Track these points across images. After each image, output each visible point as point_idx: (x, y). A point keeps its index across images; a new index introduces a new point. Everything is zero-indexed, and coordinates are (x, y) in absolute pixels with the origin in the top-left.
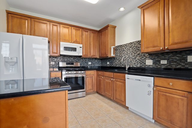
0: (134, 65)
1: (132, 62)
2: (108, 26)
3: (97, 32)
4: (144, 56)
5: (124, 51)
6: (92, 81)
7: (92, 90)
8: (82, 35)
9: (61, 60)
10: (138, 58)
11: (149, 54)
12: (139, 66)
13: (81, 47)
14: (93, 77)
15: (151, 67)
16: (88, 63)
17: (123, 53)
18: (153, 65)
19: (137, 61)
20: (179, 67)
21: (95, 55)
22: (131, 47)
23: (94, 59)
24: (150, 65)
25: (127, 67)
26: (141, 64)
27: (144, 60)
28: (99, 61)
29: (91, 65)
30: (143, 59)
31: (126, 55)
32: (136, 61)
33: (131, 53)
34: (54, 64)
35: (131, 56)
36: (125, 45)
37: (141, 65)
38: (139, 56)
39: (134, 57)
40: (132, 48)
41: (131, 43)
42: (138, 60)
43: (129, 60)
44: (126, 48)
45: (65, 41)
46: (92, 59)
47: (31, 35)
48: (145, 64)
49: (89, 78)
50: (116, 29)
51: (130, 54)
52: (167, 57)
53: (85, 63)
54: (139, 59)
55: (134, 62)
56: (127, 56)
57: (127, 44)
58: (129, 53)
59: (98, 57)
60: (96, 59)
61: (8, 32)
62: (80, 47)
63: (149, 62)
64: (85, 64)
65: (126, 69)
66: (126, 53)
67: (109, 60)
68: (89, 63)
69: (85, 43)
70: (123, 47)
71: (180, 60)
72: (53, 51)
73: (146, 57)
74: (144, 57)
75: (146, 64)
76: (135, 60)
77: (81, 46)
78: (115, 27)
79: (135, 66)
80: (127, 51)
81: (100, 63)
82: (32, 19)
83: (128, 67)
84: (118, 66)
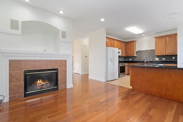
3: (125, 43)
4: (154, 56)
17: (142, 54)
18: (159, 60)
19: (150, 59)
20: (170, 61)
22: (146, 52)
23: (121, 57)
25: (145, 61)
26: (153, 60)
27: (154, 58)
31: (144, 56)
33: (147, 55)
39: (148, 57)
41: (147, 50)
52: (165, 57)
54: (152, 57)
57: (144, 50)
63: (157, 59)
67: (131, 58)
71: (170, 58)
75: (155, 60)
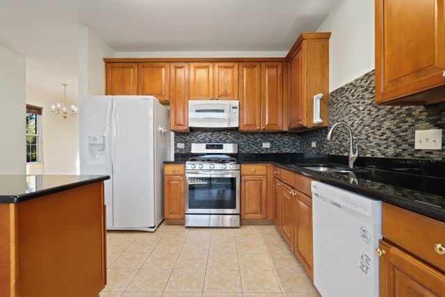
0: (376, 151)
1: (371, 139)
2: (300, 40)
3: (281, 64)
4: (410, 115)
5: (349, 103)
6: (261, 191)
7: (259, 215)
8: (240, 77)
9: (197, 138)
10: (387, 124)
11: (427, 107)
12: (391, 152)
13: (236, 108)
14: (261, 180)
15: (435, 157)
16: (262, 145)
17: (347, 110)
18: (442, 150)
19: (384, 137)
21: (276, 125)
22: (366, 90)
23: (279, 135)
24: (430, 152)
25: (353, 158)
26: (398, 146)
27: (409, 132)
28: (293, 138)
29: (271, 149)
30: (405, 126)
31: (355, 118)
32: (383, 134)
33: (369, 107)
34: (183, 147)
35: (367, 120)
36: (351, 84)
37: (398, 150)
38: (390, 116)
39: (375, 124)
40: (371, 93)
41: (369, 75)
42: (388, 133)
43: (364, 132)
44: (353, 95)
45: (199, 96)
46: (273, 133)
47: (138, 94)
48: (412, 145)
49: (252, 182)
50: (331, 41)
51: (366, 112)
53: (254, 145)
54: (392, 127)
55: (378, 141)
56: (358, 121)
57: (357, 80)
58: (361, 108)
59: (285, 129)
60: (283, 133)
61: (107, 94)
62: (233, 108)
63: (428, 140)
64: (254, 147)
65: (348, 164)
66: (354, 110)
67: (315, 136)
68: (264, 144)
69: (247, 95)
70: (347, 94)
72: (175, 122)
73: (417, 120)
74: (409, 119)
75: (416, 148)
76: (379, 133)
77: (236, 103)
78: (327, 36)
79: (380, 155)
80: (356, 105)
81: (298, 144)
82: (140, 64)
83: (356, 155)
84: (334, 153)
